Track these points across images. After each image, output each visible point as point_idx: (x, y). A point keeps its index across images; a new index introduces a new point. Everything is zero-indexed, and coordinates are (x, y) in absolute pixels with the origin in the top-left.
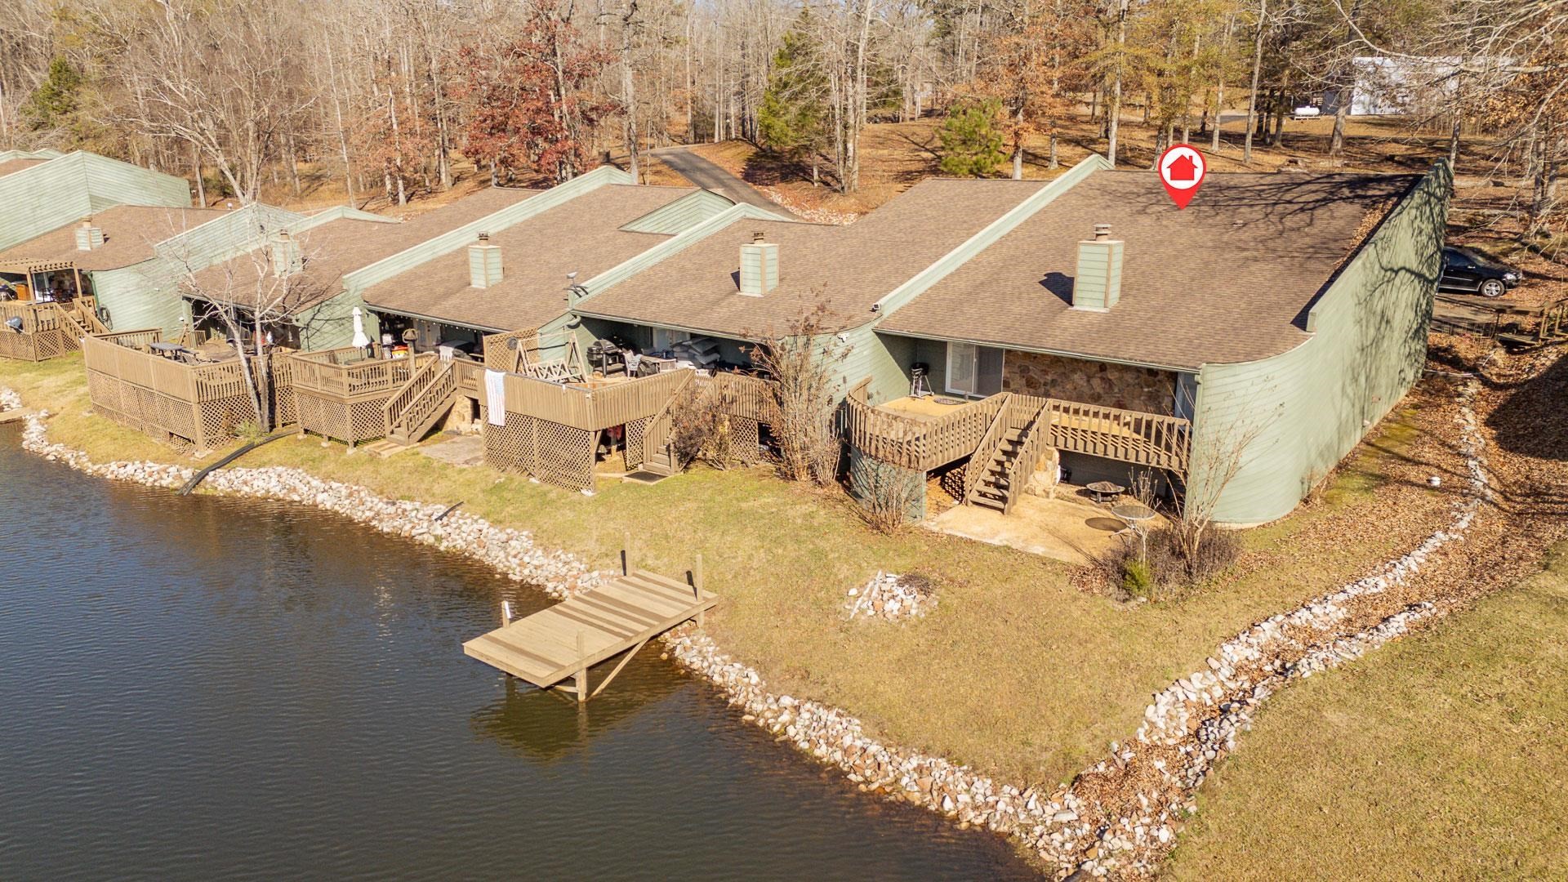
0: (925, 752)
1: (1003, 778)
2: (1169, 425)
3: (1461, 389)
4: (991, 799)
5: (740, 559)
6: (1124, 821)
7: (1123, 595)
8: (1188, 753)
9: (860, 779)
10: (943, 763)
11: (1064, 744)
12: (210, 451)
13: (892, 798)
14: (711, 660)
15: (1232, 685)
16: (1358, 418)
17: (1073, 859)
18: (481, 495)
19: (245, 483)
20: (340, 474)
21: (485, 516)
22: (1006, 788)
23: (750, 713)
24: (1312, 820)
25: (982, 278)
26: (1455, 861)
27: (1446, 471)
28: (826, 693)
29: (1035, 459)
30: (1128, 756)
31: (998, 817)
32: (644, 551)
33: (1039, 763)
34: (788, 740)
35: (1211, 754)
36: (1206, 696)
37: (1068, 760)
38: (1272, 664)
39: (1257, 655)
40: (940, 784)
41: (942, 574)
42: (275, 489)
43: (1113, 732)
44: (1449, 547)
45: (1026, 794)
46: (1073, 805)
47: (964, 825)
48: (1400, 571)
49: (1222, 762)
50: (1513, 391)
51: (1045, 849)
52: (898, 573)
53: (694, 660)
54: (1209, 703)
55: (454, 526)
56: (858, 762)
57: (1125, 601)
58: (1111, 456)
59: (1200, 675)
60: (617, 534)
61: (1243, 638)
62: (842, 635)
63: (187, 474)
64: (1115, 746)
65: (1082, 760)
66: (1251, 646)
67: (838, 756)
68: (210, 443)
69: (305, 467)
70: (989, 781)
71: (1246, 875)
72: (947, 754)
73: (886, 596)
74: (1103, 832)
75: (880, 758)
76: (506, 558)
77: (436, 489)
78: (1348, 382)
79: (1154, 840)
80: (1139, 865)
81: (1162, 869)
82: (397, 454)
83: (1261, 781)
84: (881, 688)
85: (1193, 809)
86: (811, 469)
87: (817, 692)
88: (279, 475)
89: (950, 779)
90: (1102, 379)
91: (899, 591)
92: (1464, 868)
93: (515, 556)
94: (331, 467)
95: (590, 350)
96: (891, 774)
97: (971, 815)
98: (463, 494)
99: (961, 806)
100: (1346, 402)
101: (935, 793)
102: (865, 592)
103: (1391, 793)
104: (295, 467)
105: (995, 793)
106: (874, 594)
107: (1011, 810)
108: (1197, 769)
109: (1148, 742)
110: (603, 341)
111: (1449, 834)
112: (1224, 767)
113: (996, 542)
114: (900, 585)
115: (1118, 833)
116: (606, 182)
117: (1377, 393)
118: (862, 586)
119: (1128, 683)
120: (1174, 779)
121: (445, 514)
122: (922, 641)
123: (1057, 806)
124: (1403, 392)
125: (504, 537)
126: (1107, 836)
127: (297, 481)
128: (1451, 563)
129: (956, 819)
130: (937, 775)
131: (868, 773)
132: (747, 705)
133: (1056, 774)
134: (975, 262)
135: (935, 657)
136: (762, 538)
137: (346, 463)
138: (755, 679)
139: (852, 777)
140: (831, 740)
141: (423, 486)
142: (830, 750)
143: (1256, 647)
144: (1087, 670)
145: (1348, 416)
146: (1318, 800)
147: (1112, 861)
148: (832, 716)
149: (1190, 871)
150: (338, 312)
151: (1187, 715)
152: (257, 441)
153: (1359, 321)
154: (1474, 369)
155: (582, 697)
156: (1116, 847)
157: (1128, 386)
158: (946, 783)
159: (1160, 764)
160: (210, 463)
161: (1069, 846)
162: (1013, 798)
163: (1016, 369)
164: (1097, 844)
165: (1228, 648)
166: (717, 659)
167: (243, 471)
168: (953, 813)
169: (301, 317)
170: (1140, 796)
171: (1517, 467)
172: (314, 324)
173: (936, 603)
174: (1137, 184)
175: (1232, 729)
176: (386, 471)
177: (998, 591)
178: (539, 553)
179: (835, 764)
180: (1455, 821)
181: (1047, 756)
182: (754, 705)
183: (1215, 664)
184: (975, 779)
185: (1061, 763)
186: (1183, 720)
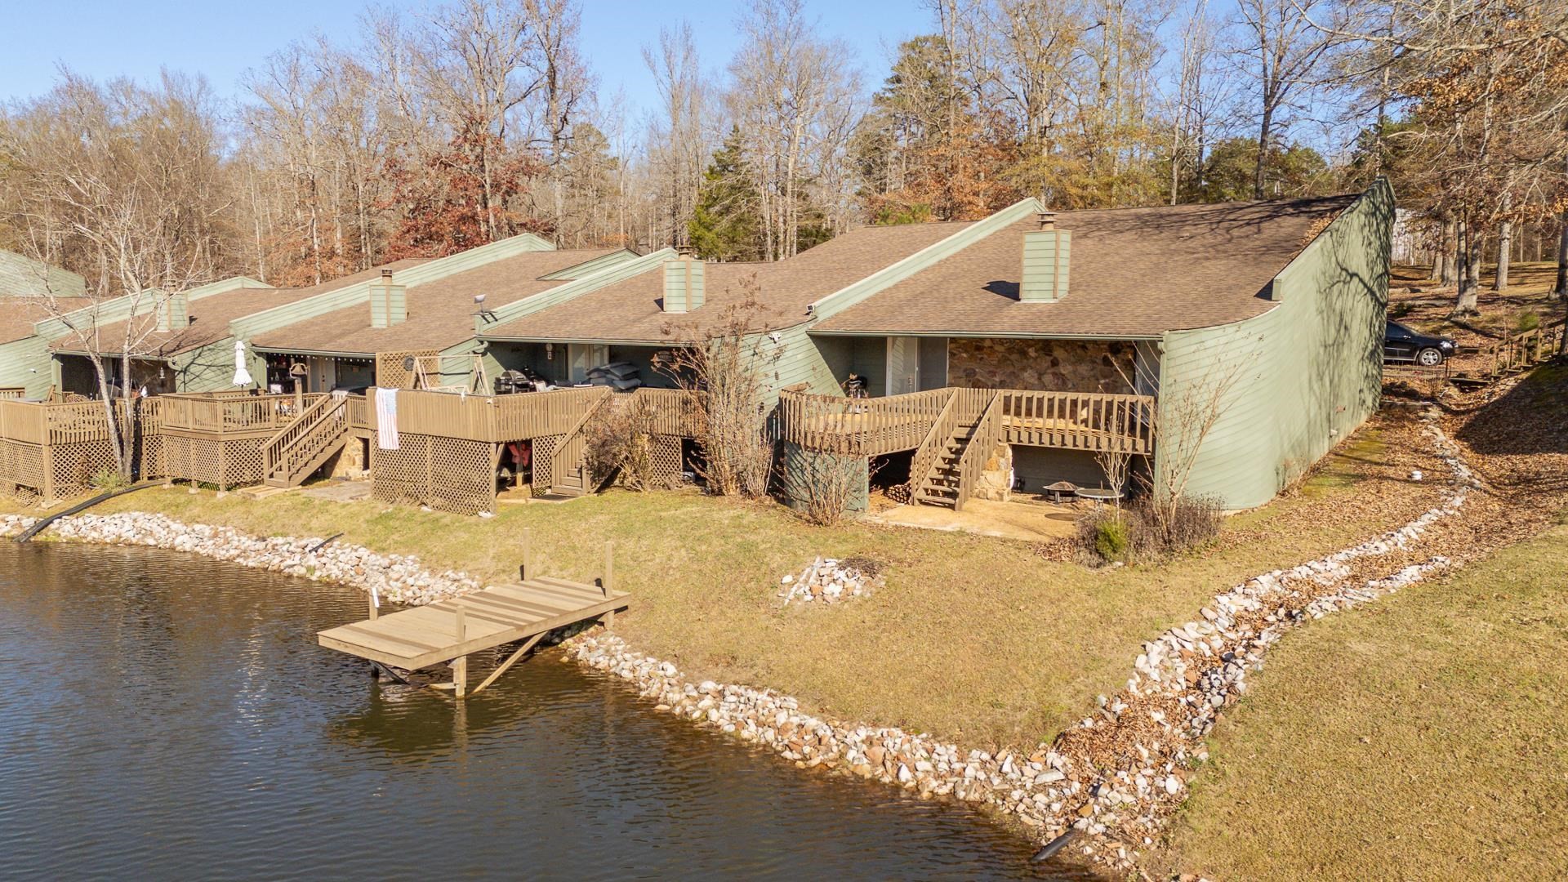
0: (875, 724)
1: (971, 743)
2: (1131, 403)
3: (1422, 414)
4: (957, 766)
5: (657, 560)
6: (1122, 774)
7: (1096, 559)
8: (1189, 704)
9: (797, 756)
10: (898, 732)
11: (1041, 702)
12: (59, 501)
13: (836, 773)
14: (619, 657)
15: (1232, 635)
16: (1325, 425)
17: (1062, 820)
18: (364, 526)
19: (94, 528)
20: (206, 518)
21: (367, 545)
22: (975, 753)
23: (665, 703)
24: (1353, 753)
25: (922, 289)
26: (1537, 778)
27: (1425, 469)
28: (756, 675)
29: (986, 454)
30: (1119, 707)
31: (967, 782)
32: (547, 564)
33: (1012, 724)
34: (711, 726)
35: (1217, 701)
36: (1203, 646)
37: (1048, 719)
38: (1276, 614)
39: (1257, 606)
40: (895, 753)
41: (890, 557)
42: (129, 534)
43: (1099, 685)
44: (1447, 520)
45: (1000, 756)
46: (1058, 763)
47: (925, 795)
48: (1400, 538)
49: (1233, 706)
50: (1477, 413)
51: (1027, 813)
52: (839, 558)
53: (601, 659)
54: (1208, 653)
55: (331, 556)
56: (794, 739)
57: (1098, 566)
58: (1070, 446)
59: (1196, 625)
60: (517, 550)
61: (1239, 590)
62: (775, 620)
63: (28, 522)
64: (1103, 699)
65: (1064, 717)
66: (1248, 596)
67: (770, 735)
68: (60, 492)
69: (167, 512)
70: (954, 748)
71: (1280, 818)
72: (902, 724)
73: (825, 580)
74: (1096, 788)
75: (820, 733)
76: (387, 583)
77: (314, 523)
78: (1314, 377)
79: (1160, 791)
80: (1145, 820)
81: (1174, 822)
82: (274, 496)
83: (1282, 719)
84: (821, 664)
85: (1203, 756)
86: (740, 478)
87: (746, 675)
88: (135, 520)
89: (906, 747)
90: (1054, 374)
91: (842, 574)
92: (1550, 785)
93: (397, 580)
94: (196, 511)
95: (498, 380)
96: (835, 749)
97: (934, 784)
98: (344, 526)
99: (920, 775)
100: (1313, 399)
101: (888, 764)
102: (801, 579)
103: (1444, 715)
104: (154, 512)
105: (961, 760)
106: (812, 580)
107: (982, 776)
108: (1204, 717)
109: (1141, 695)
110: (512, 372)
111: (1522, 751)
112: (1236, 711)
113: (949, 529)
114: (842, 567)
115: (1116, 786)
116: (526, 249)
117: (1341, 404)
118: (798, 574)
119: (1112, 635)
120: (1176, 731)
121: (322, 545)
122: (868, 618)
123: (1038, 766)
124: (1364, 417)
125: (386, 562)
126: (1103, 791)
127: (155, 525)
128: (1452, 533)
129: (917, 790)
130: (891, 745)
131: (807, 750)
132: (662, 696)
133: (1034, 734)
134: (914, 279)
135: (884, 631)
136: (683, 538)
137: (214, 506)
138: (671, 669)
139: (787, 754)
140: (762, 718)
141: (300, 522)
142: (760, 730)
143: (1254, 597)
144: (1063, 627)
145: (1315, 415)
146: (1356, 731)
147: (1112, 816)
148: (763, 697)
149: (1209, 821)
150: (222, 358)
151: (1184, 666)
152: (114, 491)
153: (1322, 312)
154: (1432, 398)
155: (460, 693)
156: (1115, 801)
157: (1083, 379)
158: (901, 751)
159: (1158, 716)
160: (57, 511)
161: (1056, 807)
162: (983, 762)
163: (961, 374)
164: (1091, 801)
165: (1224, 599)
166: (627, 656)
167: (94, 517)
168: (911, 784)
169: (178, 361)
170: (1139, 746)
171: (1499, 465)
172: (193, 369)
173: (883, 583)
174: (1075, 220)
175: (1240, 671)
176: (258, 511)
177: (953, 565)
178: (426, 574)
179: (768, 745)
180: (1525, 737)
181: (1022, 716)
182: (670, 695)
183: (1210, 615)
184: (937, 745)
185: (1039, 723)
186: (1180, 671)
